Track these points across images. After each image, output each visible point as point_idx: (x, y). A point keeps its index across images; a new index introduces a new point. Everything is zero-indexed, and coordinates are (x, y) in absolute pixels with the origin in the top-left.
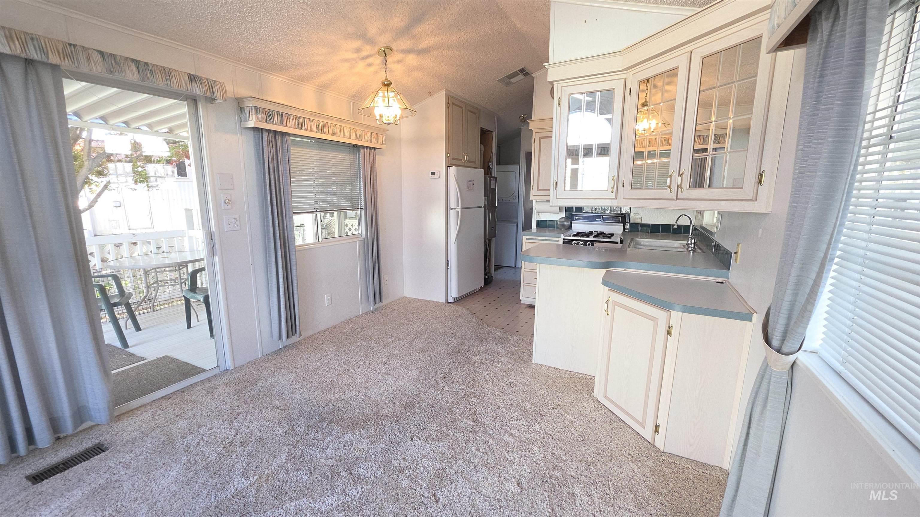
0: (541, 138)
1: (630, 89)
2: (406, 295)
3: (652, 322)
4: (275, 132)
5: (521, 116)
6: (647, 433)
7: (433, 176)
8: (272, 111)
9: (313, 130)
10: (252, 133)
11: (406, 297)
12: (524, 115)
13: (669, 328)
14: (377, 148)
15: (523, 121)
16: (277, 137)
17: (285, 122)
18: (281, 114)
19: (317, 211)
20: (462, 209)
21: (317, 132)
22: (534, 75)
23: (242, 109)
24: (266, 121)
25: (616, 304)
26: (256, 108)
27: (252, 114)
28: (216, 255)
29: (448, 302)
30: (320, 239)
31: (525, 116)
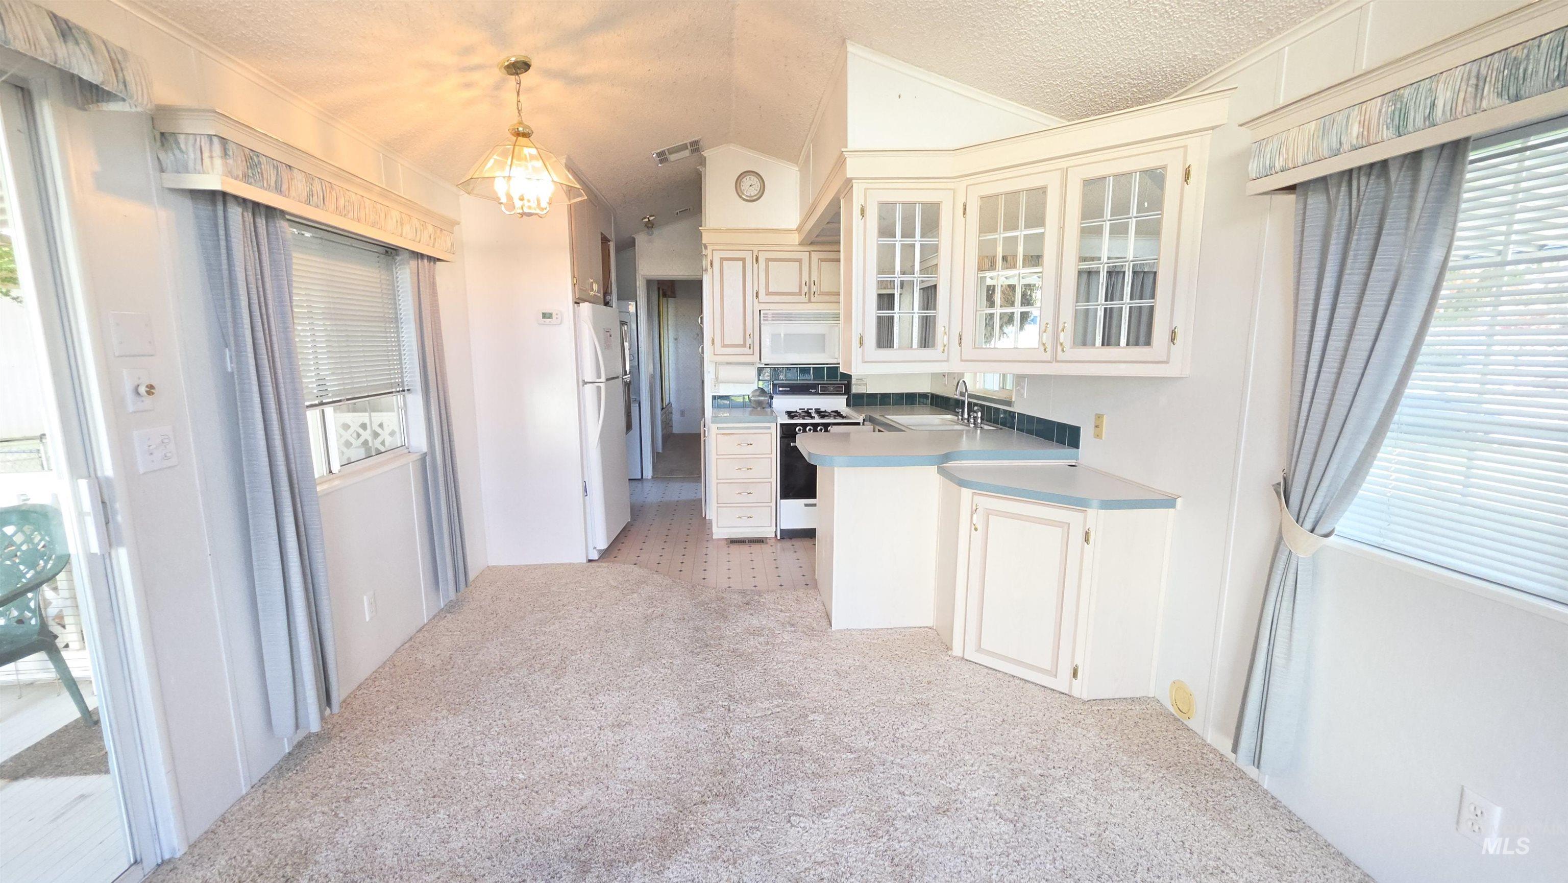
0: (722, 260)
1: (965, 206)
2: (492, 563)
3: (1059, 530)
4: (256, 206)
5: (645, 218)
6: (1062, 683)
7: (547, 320)
8: (258, 154)
9: (338, 211)
10: (187, 203)
11: (494, 567)
12: (651, 216)
13: (1087, 533)
14: (439, 260)
15: (650, 225)
16: (258, 220)
17: (285, 187)
18: (276, 165)
19: (322, 404)
20: (607, 380)
21: (345, 216)
22: (705, 154)
23: (165, 139)
24: (246, 178)
25: (989, 513)
26: (224, 141)
27: (211, 157)
28: (120, 543)
29: (590, 561)
30: (336, 468)
31: (651, 219)
